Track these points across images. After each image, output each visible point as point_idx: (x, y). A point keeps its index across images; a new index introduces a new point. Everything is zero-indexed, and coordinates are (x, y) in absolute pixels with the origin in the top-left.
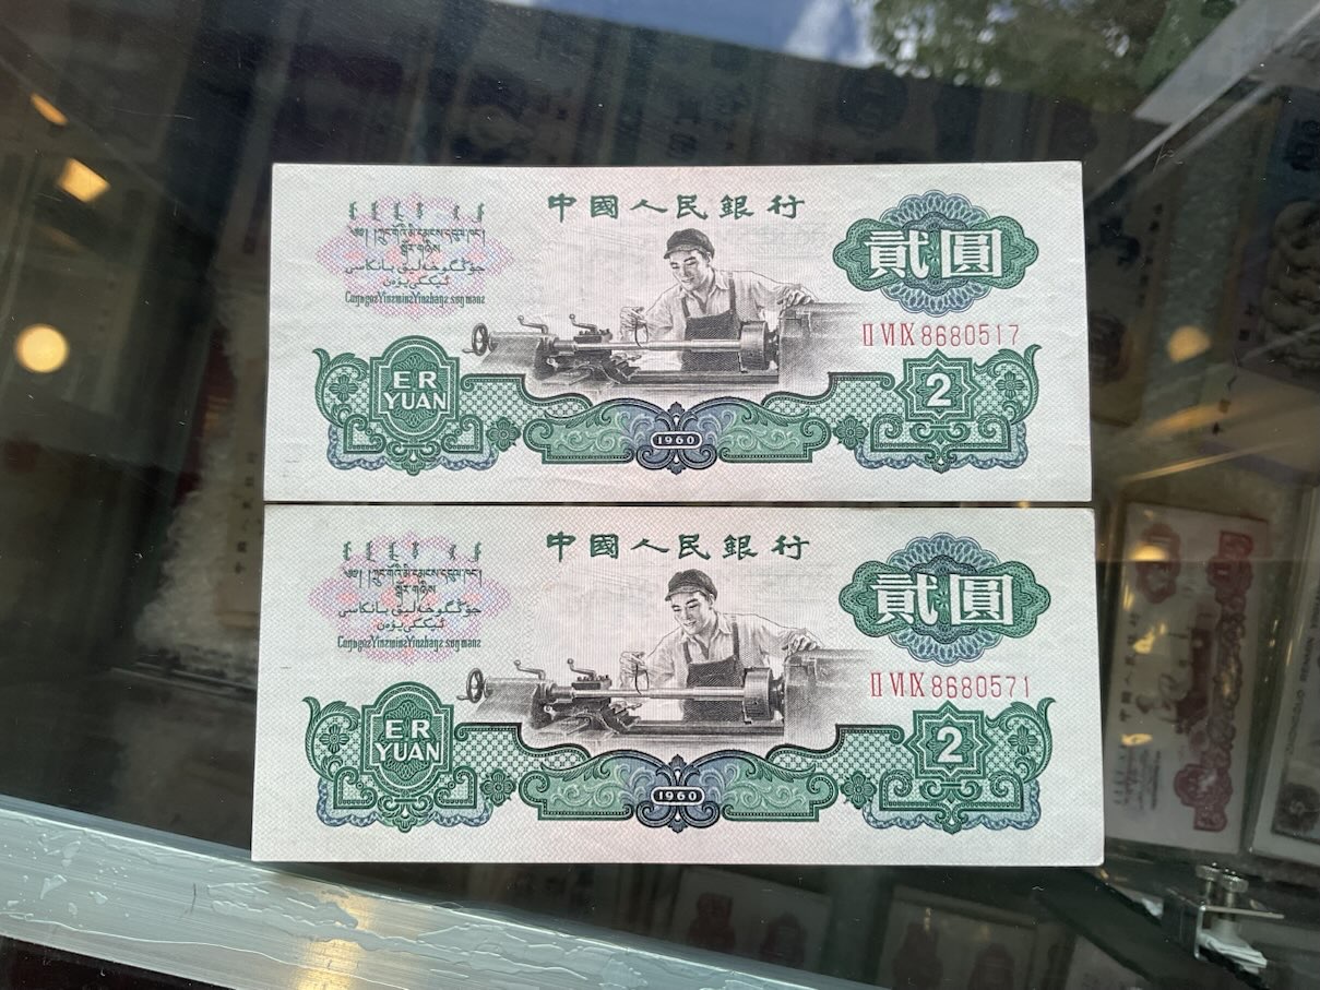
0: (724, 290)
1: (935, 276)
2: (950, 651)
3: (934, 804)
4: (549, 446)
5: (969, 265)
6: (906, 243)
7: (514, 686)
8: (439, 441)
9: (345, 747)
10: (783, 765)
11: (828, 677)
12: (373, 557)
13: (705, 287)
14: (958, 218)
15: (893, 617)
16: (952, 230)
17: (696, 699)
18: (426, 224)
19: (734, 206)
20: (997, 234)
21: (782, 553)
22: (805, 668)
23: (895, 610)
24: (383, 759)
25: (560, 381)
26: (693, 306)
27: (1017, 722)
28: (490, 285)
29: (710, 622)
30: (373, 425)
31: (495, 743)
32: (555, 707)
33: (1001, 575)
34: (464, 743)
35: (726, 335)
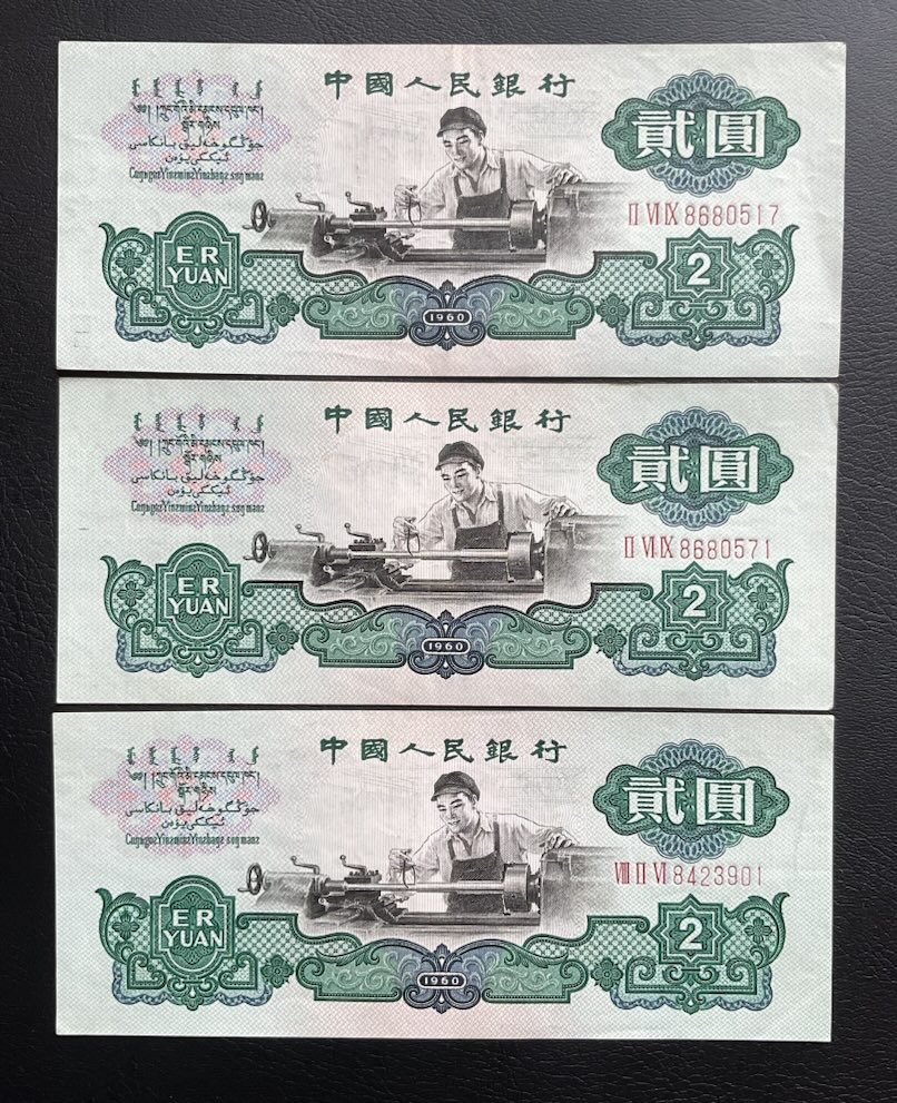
0: (495, 169)
1: (700, 155)
2: (698, 516)
3: (679, 653)
4: (327, 322)
5: (732, 145)
6: (673, 123)
7: (295, 548)
8: (221, 315)
9: (141, 602)
10: (542, 619)
11: (585, 540)
12: (162, 428)
13: (475, 165)
14: (724, 98)
15: (647, 486)
16: (718, 110)
17: (463, 560)
18: (206, 100)
19: (507, 84)
20: (761, 114)
21: (545, 426)
22: (565, 532)
23: (649, 479)
24: (176, 612)
25: (337, 259)
26: (465, 184)
27: (757, 581)
28: (269, 162)
29: (476, 491)
30: (158, 298)
31: (279, 599)
32: (334, 567)
33: (749, 446)
34: (251, 599)
35: (496, 214)
